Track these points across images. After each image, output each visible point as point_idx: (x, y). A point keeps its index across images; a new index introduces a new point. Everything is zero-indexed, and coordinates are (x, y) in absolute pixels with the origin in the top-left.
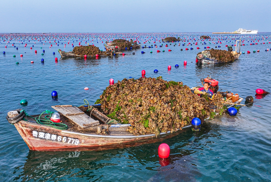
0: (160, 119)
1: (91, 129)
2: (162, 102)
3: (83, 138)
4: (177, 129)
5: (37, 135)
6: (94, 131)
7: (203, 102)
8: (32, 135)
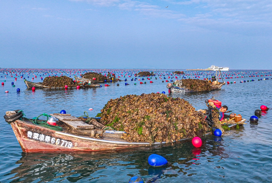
0: (154, 127)
1: (86, 132)
2: (157, 112)
3: (76, 141)
4: (172, 140)
5: (32, 136)
6: (88, 135)
7: (200, 116)
8: (26, 136)
